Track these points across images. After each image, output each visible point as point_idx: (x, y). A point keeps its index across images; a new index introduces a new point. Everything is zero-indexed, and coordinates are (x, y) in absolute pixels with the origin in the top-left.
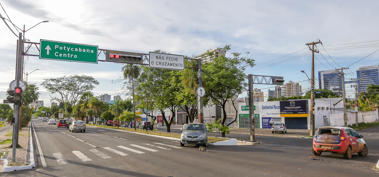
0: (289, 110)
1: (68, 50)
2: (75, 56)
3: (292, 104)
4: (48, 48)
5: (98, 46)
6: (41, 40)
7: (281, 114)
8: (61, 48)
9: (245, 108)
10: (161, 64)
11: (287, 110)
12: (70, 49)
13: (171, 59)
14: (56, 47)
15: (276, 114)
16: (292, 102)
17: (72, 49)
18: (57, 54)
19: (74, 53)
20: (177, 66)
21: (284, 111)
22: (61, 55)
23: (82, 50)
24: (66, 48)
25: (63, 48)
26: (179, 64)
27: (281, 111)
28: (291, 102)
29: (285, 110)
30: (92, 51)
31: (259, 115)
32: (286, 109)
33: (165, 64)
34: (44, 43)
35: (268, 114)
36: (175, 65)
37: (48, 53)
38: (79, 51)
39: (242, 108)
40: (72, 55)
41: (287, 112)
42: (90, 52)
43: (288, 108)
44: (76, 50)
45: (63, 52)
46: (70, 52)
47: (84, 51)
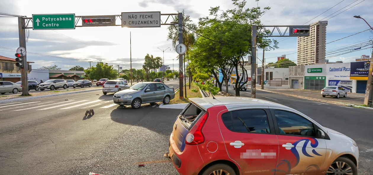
0: (363, 72)
1: (52, 20)
2: (58, 25)
3: (368, 65)
4: (38, 21)
5: (74, 14)
6: (32, 15)
7: (350, 76)
8: (47, 19)
9: (311, 70)
10: (134, 23)
11: (360, 73)
12: (53, 19)
13: (145, 17)
14: (43, 19)
15: (346, 76)
16: (368, 63)
17: (55, 19)
18: (44, 25)
19: (56, 22)
20: (152, 23)
21: (355, 73)
22: (47, 25)
23: (62, 19)
24: (50, 19)
25: (48, 19)
26: (154, 21)
27: (351, 73)
28: (365, 63)
29: (357, 73)
30: (70, 19)
31: (325, 77)
32: (359, 71)
33: (138, 22)
34: (35, 17)
35: (336, 76)
36: (149, 23)
37: (38, 25)
38: (60, 20)
39: (308, 70)
40: (55, 24)
41: (359, 74)
42: (68, 19)
43: (362, 69)
44: (58, 19)
45: (48, 22)
46: (54, 22)
47: (64, 19)
